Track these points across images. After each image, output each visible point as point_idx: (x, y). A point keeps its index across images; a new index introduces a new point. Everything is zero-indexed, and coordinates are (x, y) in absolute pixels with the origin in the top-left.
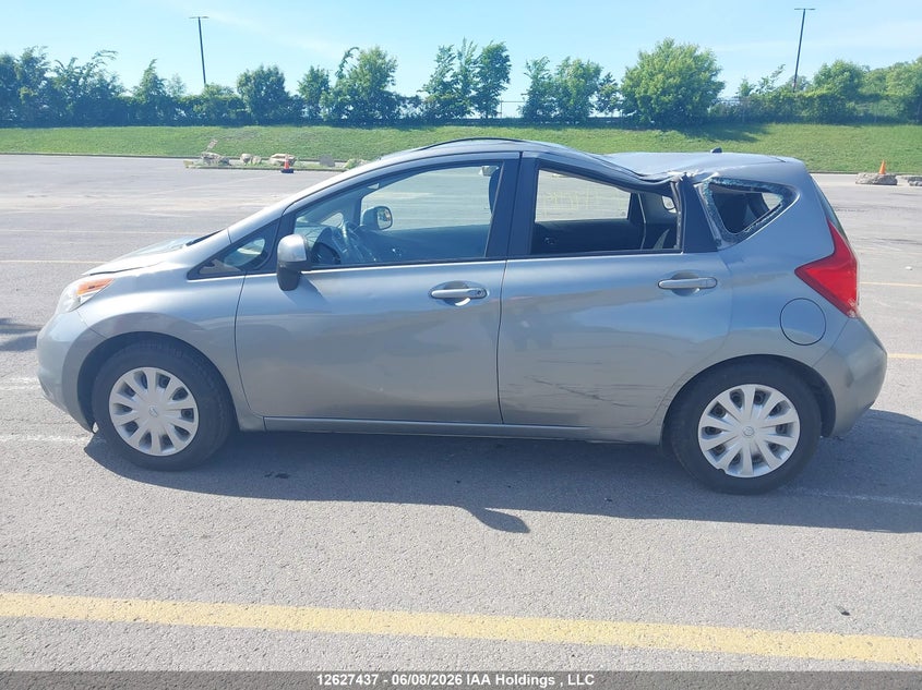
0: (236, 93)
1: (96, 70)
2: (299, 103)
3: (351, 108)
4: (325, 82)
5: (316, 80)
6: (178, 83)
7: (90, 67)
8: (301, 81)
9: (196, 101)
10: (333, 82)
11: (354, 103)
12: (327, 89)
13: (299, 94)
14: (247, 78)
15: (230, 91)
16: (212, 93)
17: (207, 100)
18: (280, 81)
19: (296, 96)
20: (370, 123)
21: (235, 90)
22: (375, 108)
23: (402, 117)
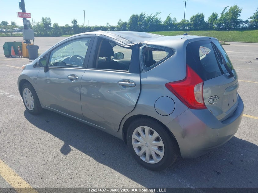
0: (190, 22)
1: (156, 17)
2: (207, 24)
3: (224, 25)
4: (217, 17)
5: (214, 16)
6: (175, 20)
7: (154, 16)
8: (209, 17)
9: (179, 24)
10: (219, 17)
11: (225, 23)
12: (217, 19)
13: (208, 21)
14: (193, 17)
15: (188, 21)
16: (183, 22)
17: (181, 24)
18: (203, 17)
19: (207, 22)
20: (229, 29)
21: (189, 21)
22: (232, 25)
23: (240, 27)
